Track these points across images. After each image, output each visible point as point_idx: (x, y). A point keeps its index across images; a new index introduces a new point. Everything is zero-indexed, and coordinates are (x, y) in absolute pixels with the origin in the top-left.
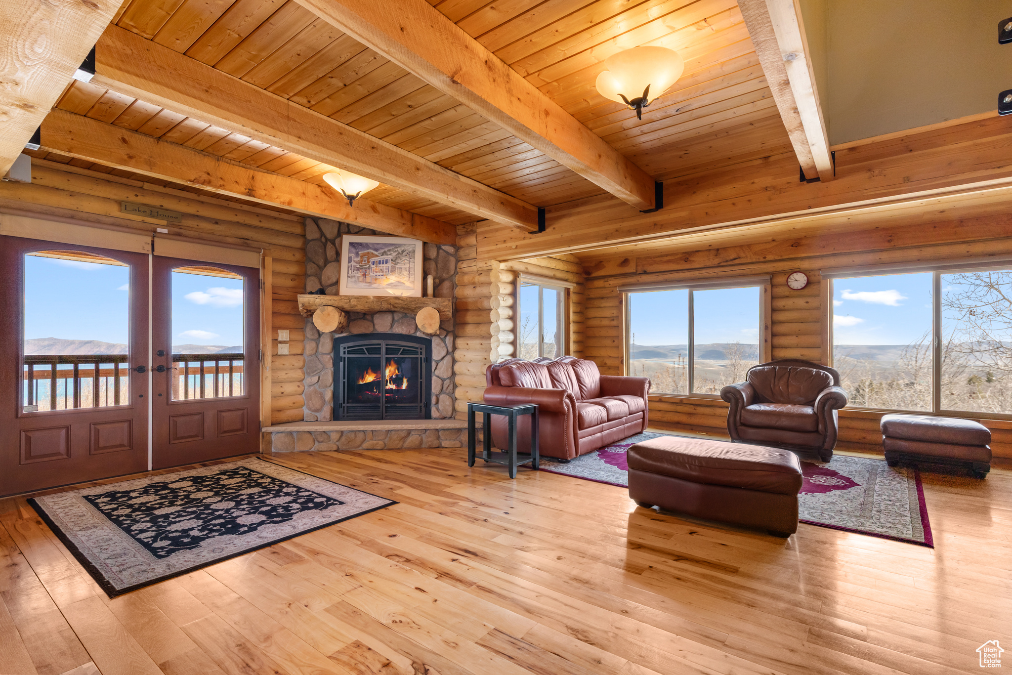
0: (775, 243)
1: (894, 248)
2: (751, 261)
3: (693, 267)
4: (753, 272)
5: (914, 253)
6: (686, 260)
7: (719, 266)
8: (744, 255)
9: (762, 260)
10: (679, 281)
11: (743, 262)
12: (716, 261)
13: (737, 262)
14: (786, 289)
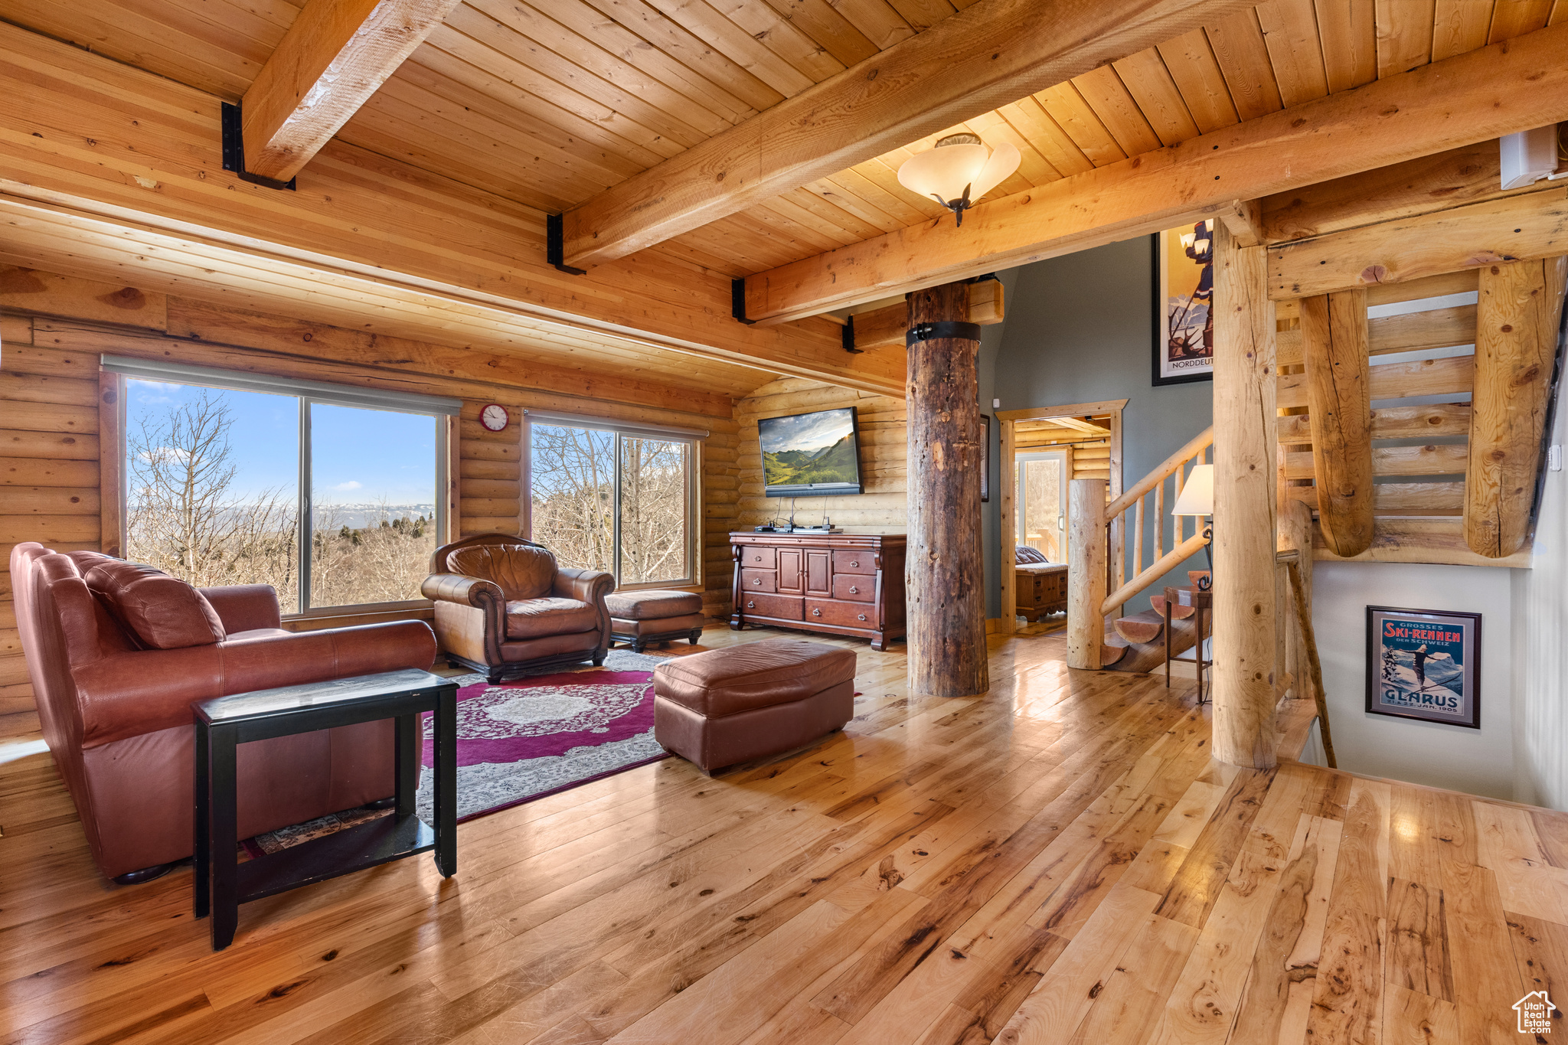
0: (467, 353)
1: (592, 398)
2: (430, 372)
3: (321, 355)
4: (431, 391)
5: (605, 408)
6: (307, 338)
7: (374, 366)
8: (419, 359)
9: (447, 374)
10: (288, 376)
11: (418, 370)
12: (370, 357)
13: (407, 367)
14: (479, 426)
